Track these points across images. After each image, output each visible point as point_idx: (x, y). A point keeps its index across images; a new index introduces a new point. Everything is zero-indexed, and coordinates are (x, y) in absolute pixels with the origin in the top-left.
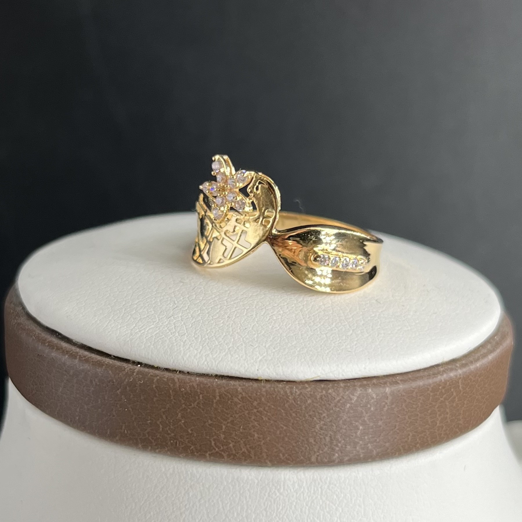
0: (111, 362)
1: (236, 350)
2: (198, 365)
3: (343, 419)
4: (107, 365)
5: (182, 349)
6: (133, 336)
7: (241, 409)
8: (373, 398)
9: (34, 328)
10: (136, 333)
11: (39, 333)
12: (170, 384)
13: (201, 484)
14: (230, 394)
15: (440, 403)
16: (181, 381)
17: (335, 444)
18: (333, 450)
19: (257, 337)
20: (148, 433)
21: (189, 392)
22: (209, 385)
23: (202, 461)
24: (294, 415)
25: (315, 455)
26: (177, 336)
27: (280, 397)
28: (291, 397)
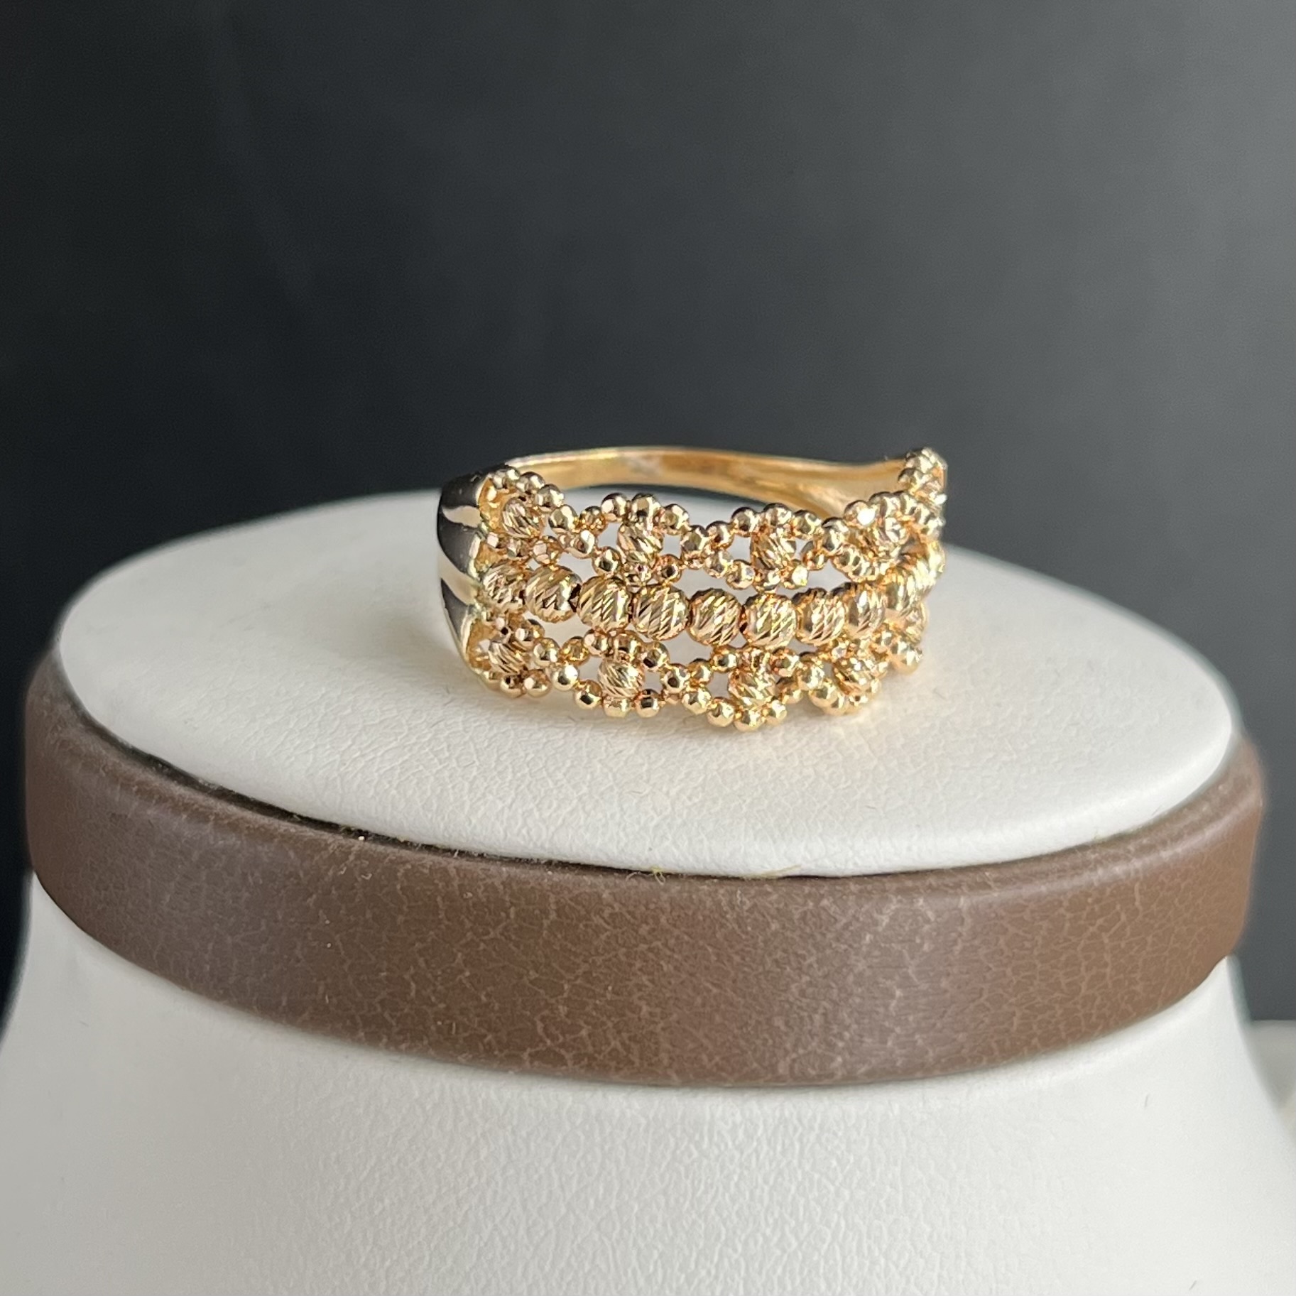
0: (293, 830)
1: (597, 801)
2: (506, 835)
3: (856, 971)
4: (283, 836)
5: (466, 798)
6: (347, 768)
7: (608, 943)
8: (928, 921)
9: (104, 752)
10: (355, 759)
11: (115, 763)
12: (436, 881)
13: (509, 1128)
14: (584, 906)
15: (1089, 939)
16: (465, 875)
17: (835, 1029)
18: (831, 1046)
19: (648, 771)
20: (382, 1002)
21: (484, 900)
22: (532, 884)
23: (511, 1072)
24: (737, 959)
25: (788, 1059)
26: (454, 768)
27: (703, 916)
28: (732, 915)
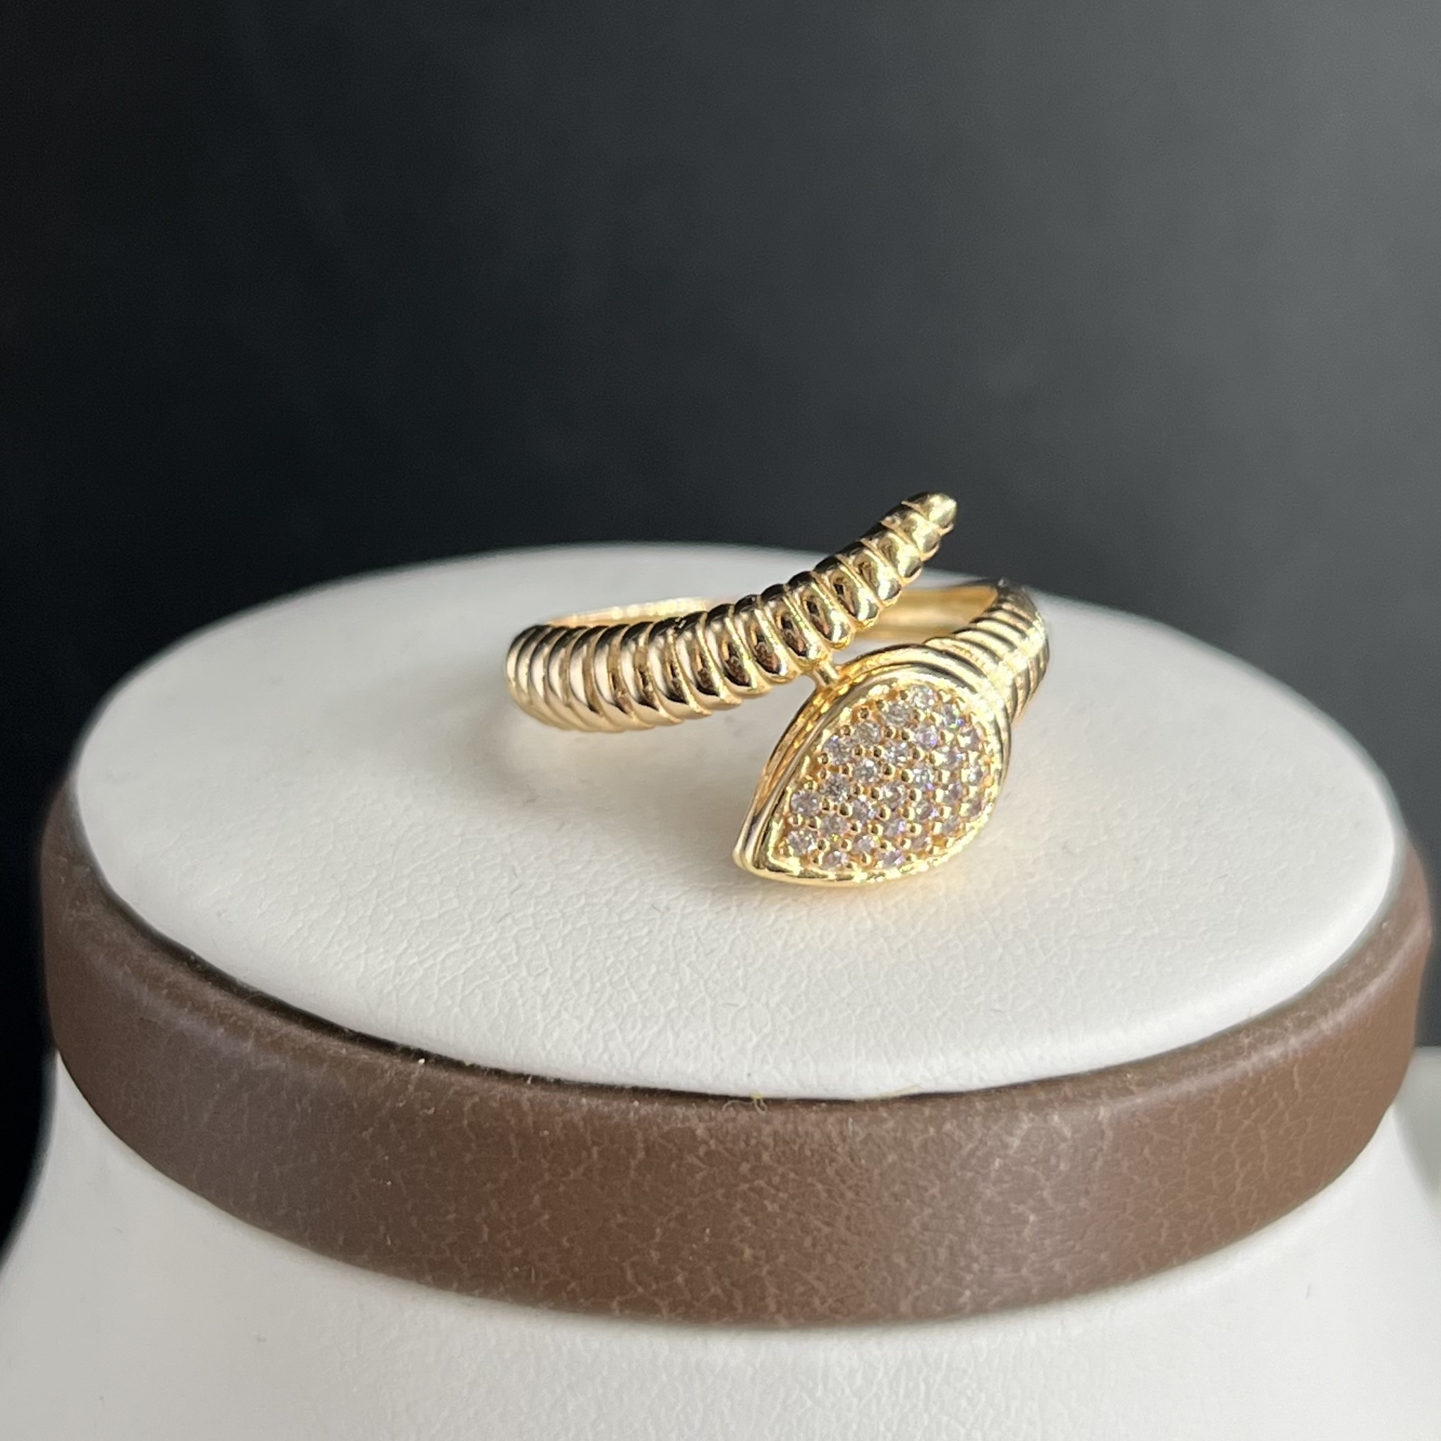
0: (344, 1052)
1: (687, 1018)
2: (585, 1061)
3: (984, 1198)
4: (333, 1058)
5: (539, 1017)
6: (403, 978)
7: (705, 1184)
8: (1064, 1139)
10: (411, 968)
11: (141, 957)
12: (508, 1117)
13: (599, 1379)
14: (675, 1144)
15: (1244, 1133)
16: (540, 1109)
17: (962, 1264)
18: (958, 1281)
19: (744, 975)
20: (451, 1246)
21: (562, 1138)
22: (615, 1120)
23: (599, 1319)
24: (850, 1195)
25: (910, 1298)
26: (524, 978)
27: (812, 1151)
28: (843, 1148)
